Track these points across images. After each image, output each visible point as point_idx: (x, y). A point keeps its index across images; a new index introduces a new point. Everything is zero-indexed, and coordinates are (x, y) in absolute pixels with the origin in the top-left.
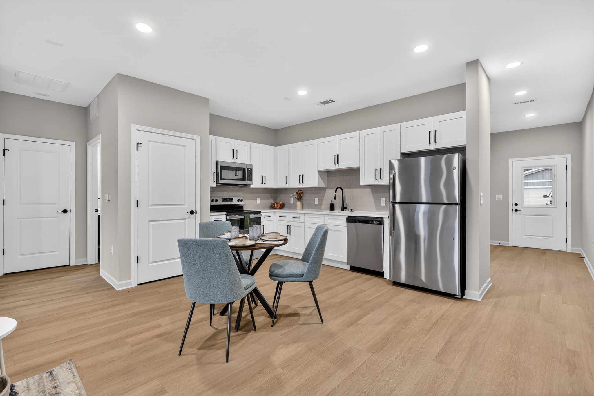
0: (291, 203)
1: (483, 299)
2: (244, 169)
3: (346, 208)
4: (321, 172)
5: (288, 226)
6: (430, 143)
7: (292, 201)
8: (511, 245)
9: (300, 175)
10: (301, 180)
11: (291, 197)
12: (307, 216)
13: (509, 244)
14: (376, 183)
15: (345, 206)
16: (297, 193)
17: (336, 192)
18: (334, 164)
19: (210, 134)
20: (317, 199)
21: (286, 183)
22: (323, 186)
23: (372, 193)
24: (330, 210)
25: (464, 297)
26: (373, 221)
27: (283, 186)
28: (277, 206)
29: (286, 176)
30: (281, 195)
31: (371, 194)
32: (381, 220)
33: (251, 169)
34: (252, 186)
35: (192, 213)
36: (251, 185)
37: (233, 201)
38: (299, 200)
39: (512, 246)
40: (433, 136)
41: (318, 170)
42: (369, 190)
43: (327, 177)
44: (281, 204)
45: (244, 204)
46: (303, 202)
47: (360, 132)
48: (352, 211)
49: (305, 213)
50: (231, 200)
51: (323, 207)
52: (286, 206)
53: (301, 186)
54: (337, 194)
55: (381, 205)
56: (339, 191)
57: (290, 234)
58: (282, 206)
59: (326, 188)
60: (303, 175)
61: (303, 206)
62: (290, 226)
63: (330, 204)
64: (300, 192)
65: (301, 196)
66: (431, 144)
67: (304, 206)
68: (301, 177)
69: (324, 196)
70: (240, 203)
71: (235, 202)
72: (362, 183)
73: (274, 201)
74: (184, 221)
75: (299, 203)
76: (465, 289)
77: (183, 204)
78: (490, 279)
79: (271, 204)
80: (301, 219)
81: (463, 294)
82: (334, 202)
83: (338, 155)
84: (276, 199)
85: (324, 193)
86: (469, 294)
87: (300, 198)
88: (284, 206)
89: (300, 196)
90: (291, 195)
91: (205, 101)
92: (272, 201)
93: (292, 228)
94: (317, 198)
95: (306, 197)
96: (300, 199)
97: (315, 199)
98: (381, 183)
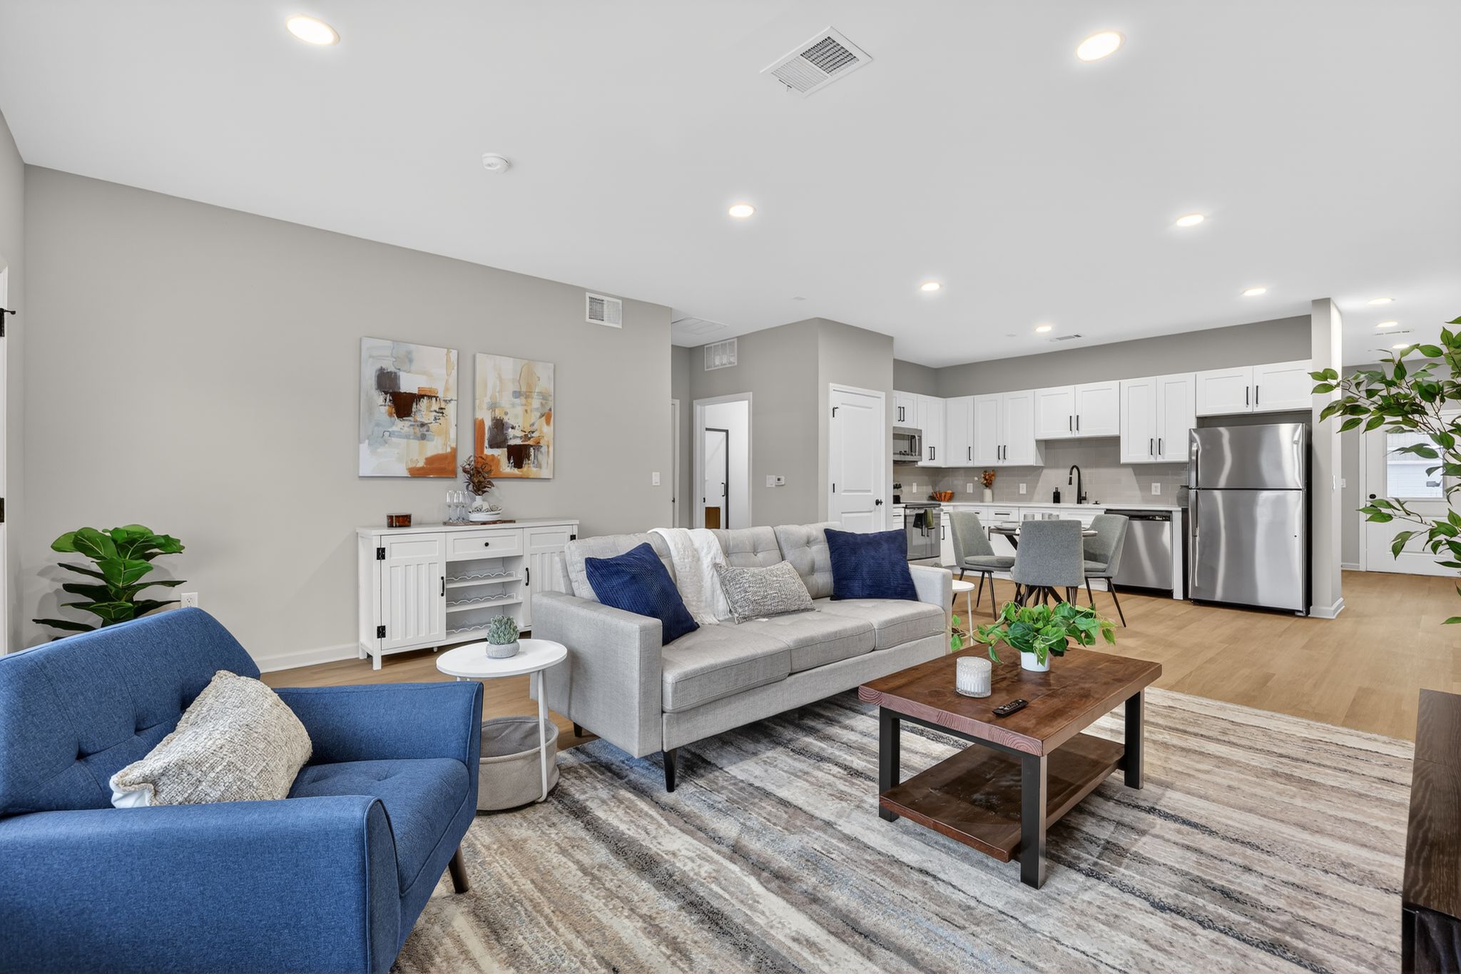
0: (968, 491)
1: (1337, 617)
2: (913, 437)
3: (1085, 499)
4: (1039, 443)
6: (1247, 404)
7: (970, 488)
8: (1362, 568)
9: (1001, 446)
10: (1001, 455)
11: (972, 482)
13: (1359, 566)
14: (1152, 460)
15: (1083, 495)
16: (985, 475)
17: (1071, 474)
18: (1070, 429)
19: (894, 389)
20: (1025, 485)
21: (967, 459)
22: (1041, 464)
23: (1135, 474)
24: (1054, 502)
25: (1309, 616)
26: (1155, 516)
30: (947, 478)
31: (1134, 477)
32: (1168, 514)
33: (920, 437)
34: (920, 464)
35: (878, 502)
36: (919, 462)
38: (985, 487)
39: (1365, 570)
40: (1253, 393)
41: (1036, 439)
42: (1130, 470)
43: (1046, 449)
46: (995, 490)
47: (1120, 382)
48: (1096, 503)
49: (1019, 507)
51: (1036, 497)
52: (957, 496)
53: (997, 463)
55: (1153, 494)
56: (1075, 471)
58: (950, 497)
59: (1042, 468)
60: (1006, 446)
61: (995, 496)
63: (1055, 492)
65: (991, 481)
66: (1249, 406)
67: (1006, 496)
68: (1003, 448)
69: (1038, 480)
72: (1123, 460)
74: (869, 514)
75: (988, 492)
76: (1311, 605)
77: (869, 491)
78: (1341, 599)
81: (1308, 612)
82: (1064, 489)
83: (1078, 416)
85: (1040, 475)
86: (1317, 610)
87: (988, 484)
88: (954, 496)
90: (972, 479)
91: (888, 341)
94: (1023, 483)
95: (999, 482)
96: (990, 484)
97: (1021, 485)
98: (1160, 459)
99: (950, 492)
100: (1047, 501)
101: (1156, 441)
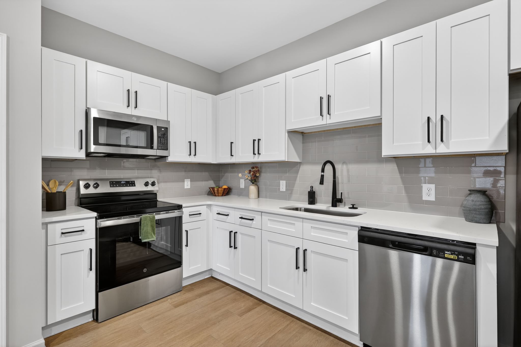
0: (241, 187)
2: (152, 127)
3: (340, 201)
4: (292, 133)
5: (231, 232)
7: (242, 184)
9: (254, 140)
10: (256, 150)
11: (242, 178)
12: (265, 218)
14: (429, 150)
15: (339, 196)
16: (250, 171)
17: (323, 171)
18: (321, 115)
20: (284, 182)
21: (231, 155)
22: (297, 160)
24: (310, 203)
26: (442, 251)
27: (227, 159)
28: (218, 192)
29: (232, 143)
30: (226, 174)
32: (469, 250)
33: (166, 129)
34: (170, 159)
36: (168, 156)
37: (135, 186)
38: (253, 183)
41: (287, 129)
43: (303, 143)
44: (225, 189)
45: (158, 191)
46: (260, 187)
47: (381, 42)
48: (353, 208)
49: (262, 211)
50: (132, 184)
51: (294, 196)
52: (234, 191)
53: (257, 159)
54: (325, 174)
55: (424, 199)
56: (329, 167)
57: (235, 248)
58: (227, 192)
59: (299, 164)
60: (259, 140)
61: (260, 192)
62: (235, 233)
63: (309, 192)
64: (255, 169)
65: (257, 177)
67: (262, 193)
68: (256, 143)
69: (297, 176)
70: (150, 188)
71: (139, 187)
73: (215, 183)
75: (253, 189)
79: (210, 188)
80: (254, 222)
82: (318, 188)
83: (329, 96)
84: (219, 181)
85: (297, 172)
88: (231, 191)
89: (255, 176)
90: (240, 175)
92: (211, 184)
93: (239, 236)
94: (283, 180)
95: (265, 178)
96: (255, 181)
97: (281, 182)
98: (442, 149)
99: (225, 187)
100: (303, 201)
101: (435, 120)
